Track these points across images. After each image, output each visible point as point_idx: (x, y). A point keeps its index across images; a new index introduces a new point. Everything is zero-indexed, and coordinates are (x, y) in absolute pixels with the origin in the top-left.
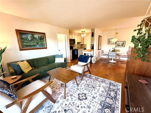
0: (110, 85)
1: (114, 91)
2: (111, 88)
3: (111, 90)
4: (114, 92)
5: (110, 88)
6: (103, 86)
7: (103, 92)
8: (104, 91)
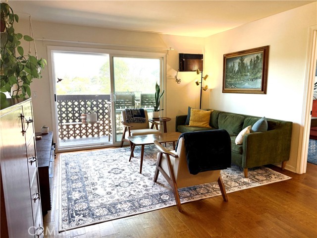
0: (89, 208)
1: (75, 201)
2: (84, 202)
3: (82, 200)
4: (74, 198)
5: (86, 201)
6: (103, 198)
7: (93, 189)
8: (93, 191)
